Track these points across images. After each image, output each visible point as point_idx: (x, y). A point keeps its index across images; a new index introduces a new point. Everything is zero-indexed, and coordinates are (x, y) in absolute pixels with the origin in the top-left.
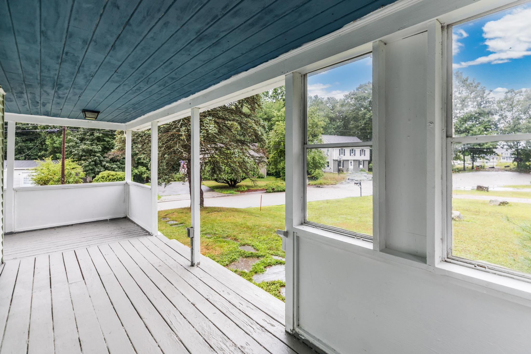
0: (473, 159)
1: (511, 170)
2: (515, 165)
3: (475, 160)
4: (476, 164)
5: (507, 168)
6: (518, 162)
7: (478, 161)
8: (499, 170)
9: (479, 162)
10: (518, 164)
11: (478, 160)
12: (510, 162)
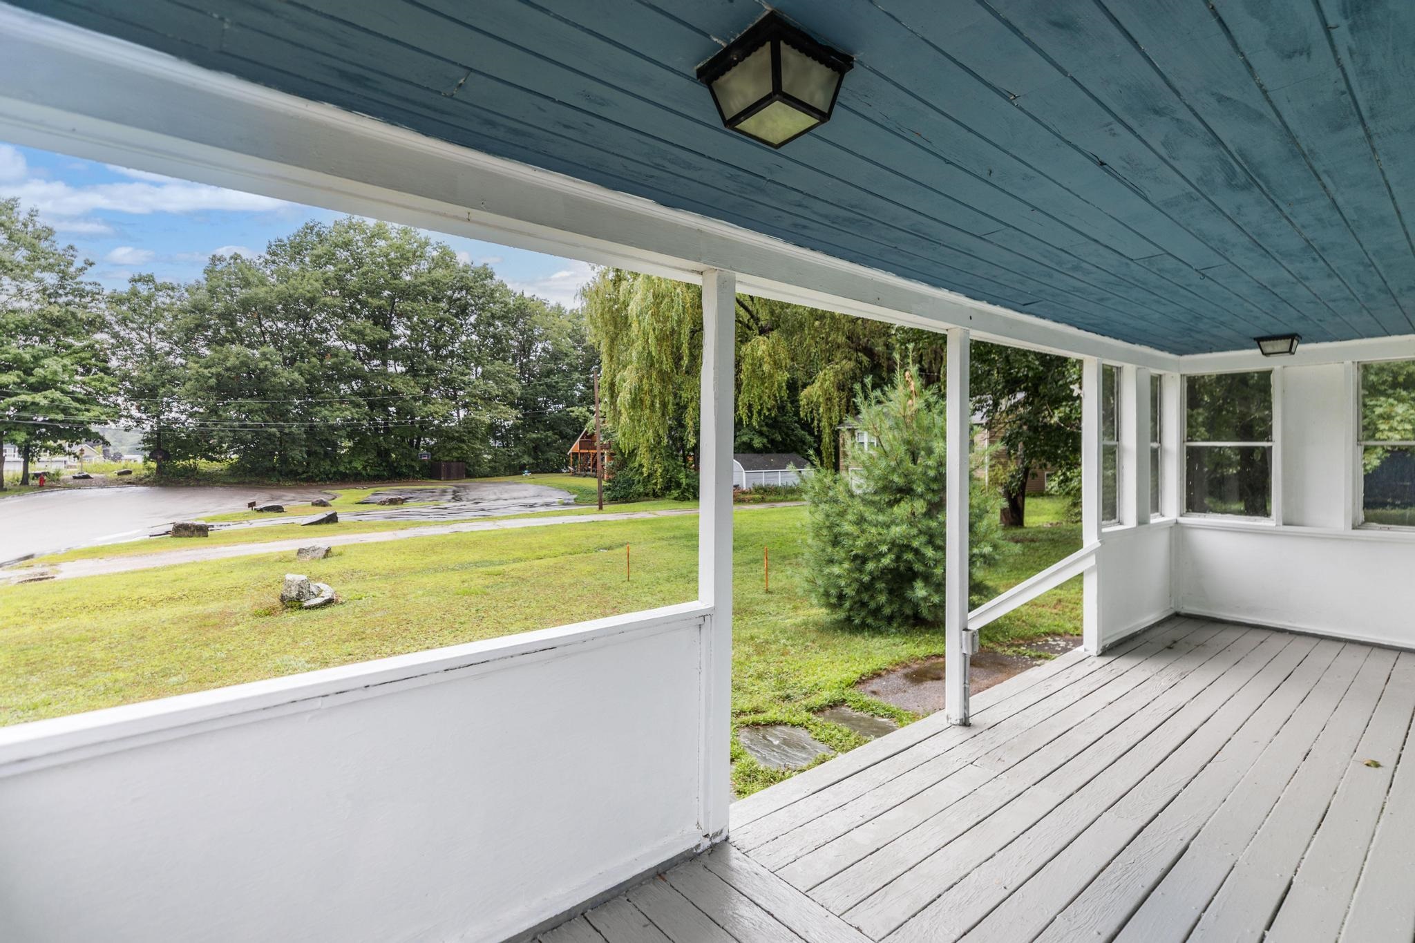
0: (27, 453)
1: (139, 482)
2: (149, 469)
3: (33, 456)
4: (35, 468)
5: (125, 478)
6: (158, 461)
7: (42, 459)
8: (105, 484)
9: (44, 463)
10: (159, 467)
11: (45, 456)
12: (137, 462)
